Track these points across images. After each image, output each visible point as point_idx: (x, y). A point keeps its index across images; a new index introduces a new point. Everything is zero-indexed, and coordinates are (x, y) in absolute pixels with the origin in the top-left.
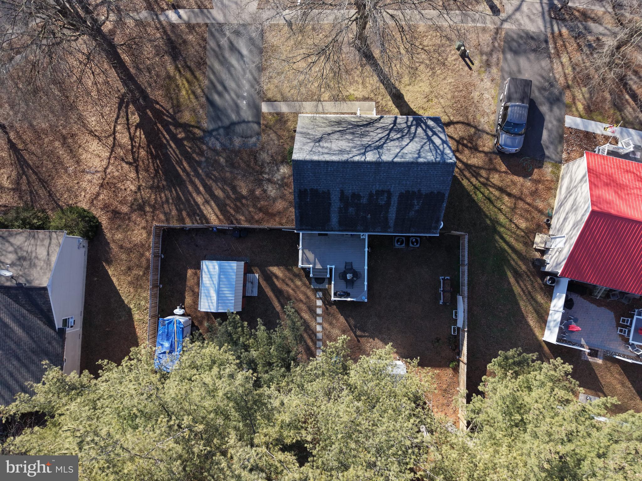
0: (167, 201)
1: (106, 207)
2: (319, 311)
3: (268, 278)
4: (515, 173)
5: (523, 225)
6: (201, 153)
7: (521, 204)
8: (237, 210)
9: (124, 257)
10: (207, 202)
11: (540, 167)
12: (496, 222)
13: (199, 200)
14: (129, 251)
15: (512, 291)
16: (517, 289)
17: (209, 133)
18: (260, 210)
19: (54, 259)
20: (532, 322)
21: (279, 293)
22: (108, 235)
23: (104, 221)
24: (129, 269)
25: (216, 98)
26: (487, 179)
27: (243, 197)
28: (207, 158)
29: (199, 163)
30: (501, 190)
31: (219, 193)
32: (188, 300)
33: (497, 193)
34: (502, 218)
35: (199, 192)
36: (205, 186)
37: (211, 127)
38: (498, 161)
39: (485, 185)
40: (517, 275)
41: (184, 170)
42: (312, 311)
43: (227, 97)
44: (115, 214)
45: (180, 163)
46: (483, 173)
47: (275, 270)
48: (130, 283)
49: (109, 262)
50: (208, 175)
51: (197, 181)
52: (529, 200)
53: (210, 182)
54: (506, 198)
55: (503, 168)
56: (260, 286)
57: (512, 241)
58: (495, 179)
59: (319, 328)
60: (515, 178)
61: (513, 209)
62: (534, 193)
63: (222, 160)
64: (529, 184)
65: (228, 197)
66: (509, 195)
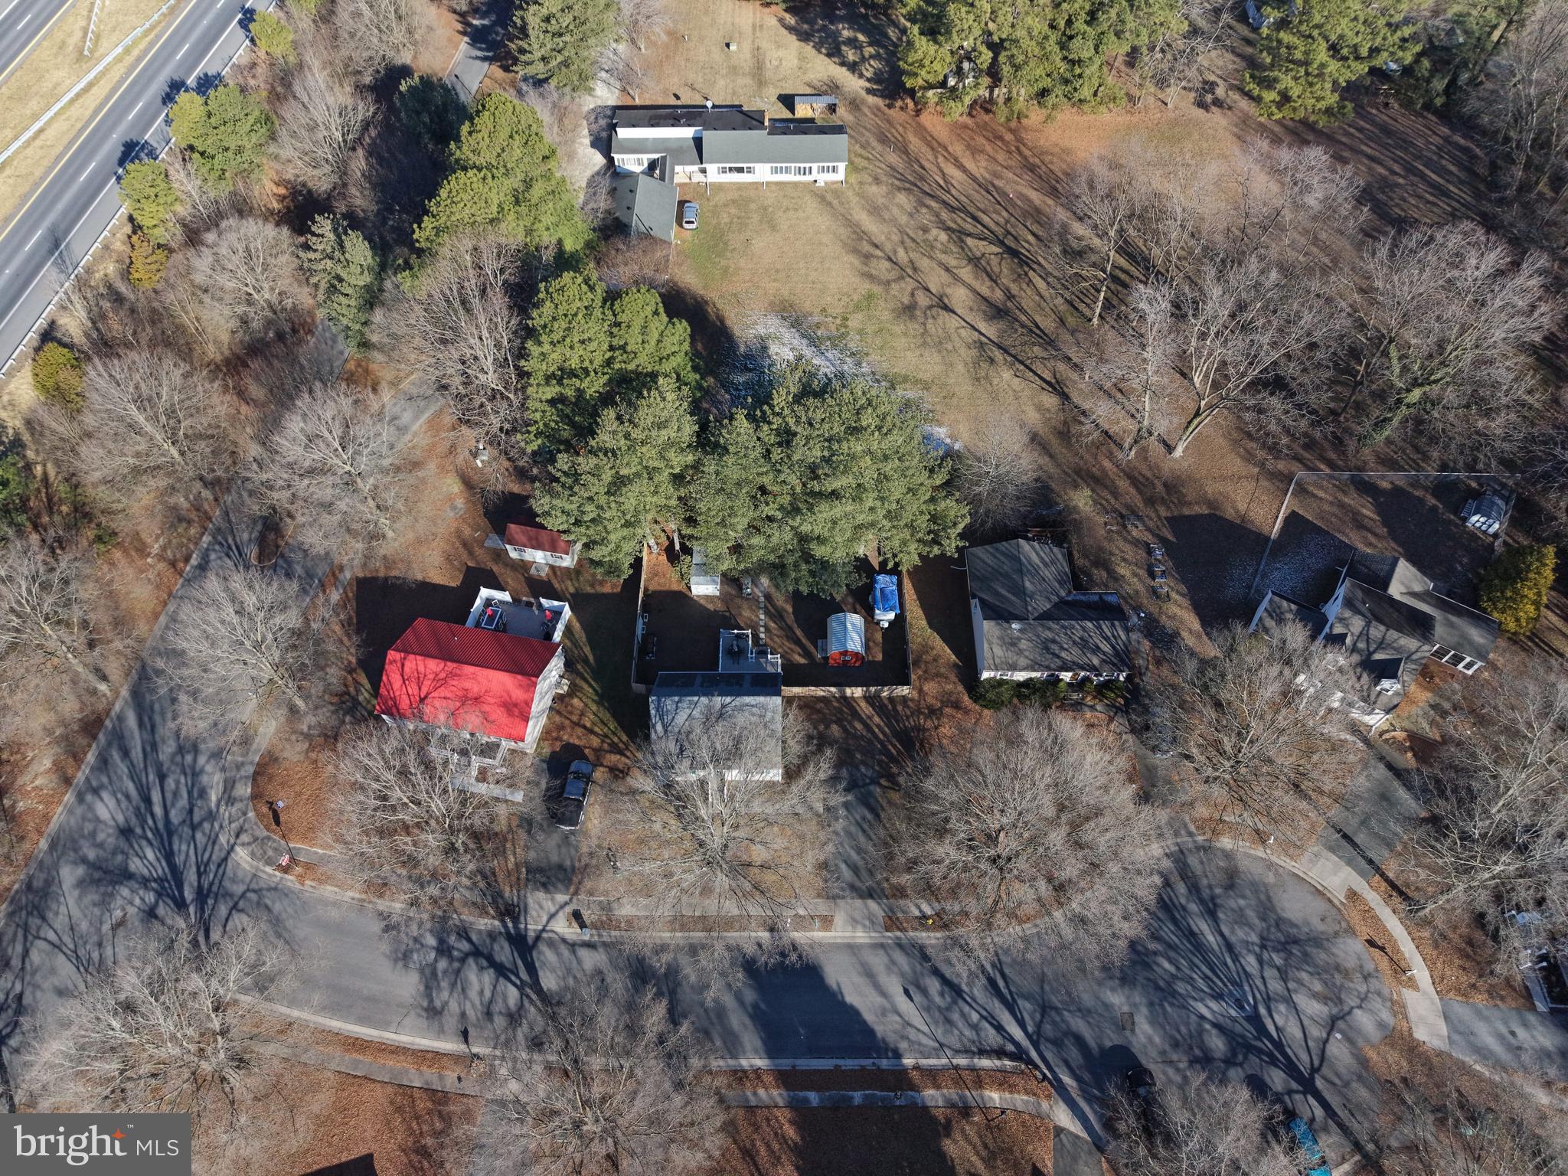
0: (908, 717)
1: (967, 712)
2: (762, 629)
3: (807, 654)
4: (578, 747)
5: (576, 701)
6: (880, 763)
7: (575, 718)
8: (840, 711)
9: (943, 670)
10: (870, 718)
11: (553, 753)
12: (599, 703)
13: (877, 719)
14: (938, 675)
15: (592, 649)
16: (587, 650)
17: (874, 781)
18: (819, 711)
19: (986, 646)
20: (577, 626)
21: (798, 642)
22: (960, 688)
23: (966, 700)
24: (935, 660)
25: (869, 816)
26: (603, 742)
27: (836, 723)
28: (873, 758)
29: (881, 753)
30: (591, 732)
31: (858, 726)
32: (879, 636)
33: (596, 729)
34: (594, 708)
35: (878, 726)
36: (873, 733)
37: (872, 788)
38: (592, 757)
39: (606, 736)
40: (586, 661)
41: (894, 746)
42: (768, 630)
43: (858, 817)
44: (957, 705)
45: (899, 751)
46: (606, 746)
47: (802, 661)
48: (932, 649)
49: (955, 665)
50: (870, 742)
51: (881, 736)
52: (567, 722)
53: (869, 735)
54: (588, 725)
55: (587, 751)
56: (816, 647)
57: (585, 686)
58: (595, 742)
59: (762, 617)
60: (577, 742)
61: (582, 714)
62: (561, 728)
63: (858, 756)
64: (565, 737)
65: (850, 723)
66: (584, 727)
